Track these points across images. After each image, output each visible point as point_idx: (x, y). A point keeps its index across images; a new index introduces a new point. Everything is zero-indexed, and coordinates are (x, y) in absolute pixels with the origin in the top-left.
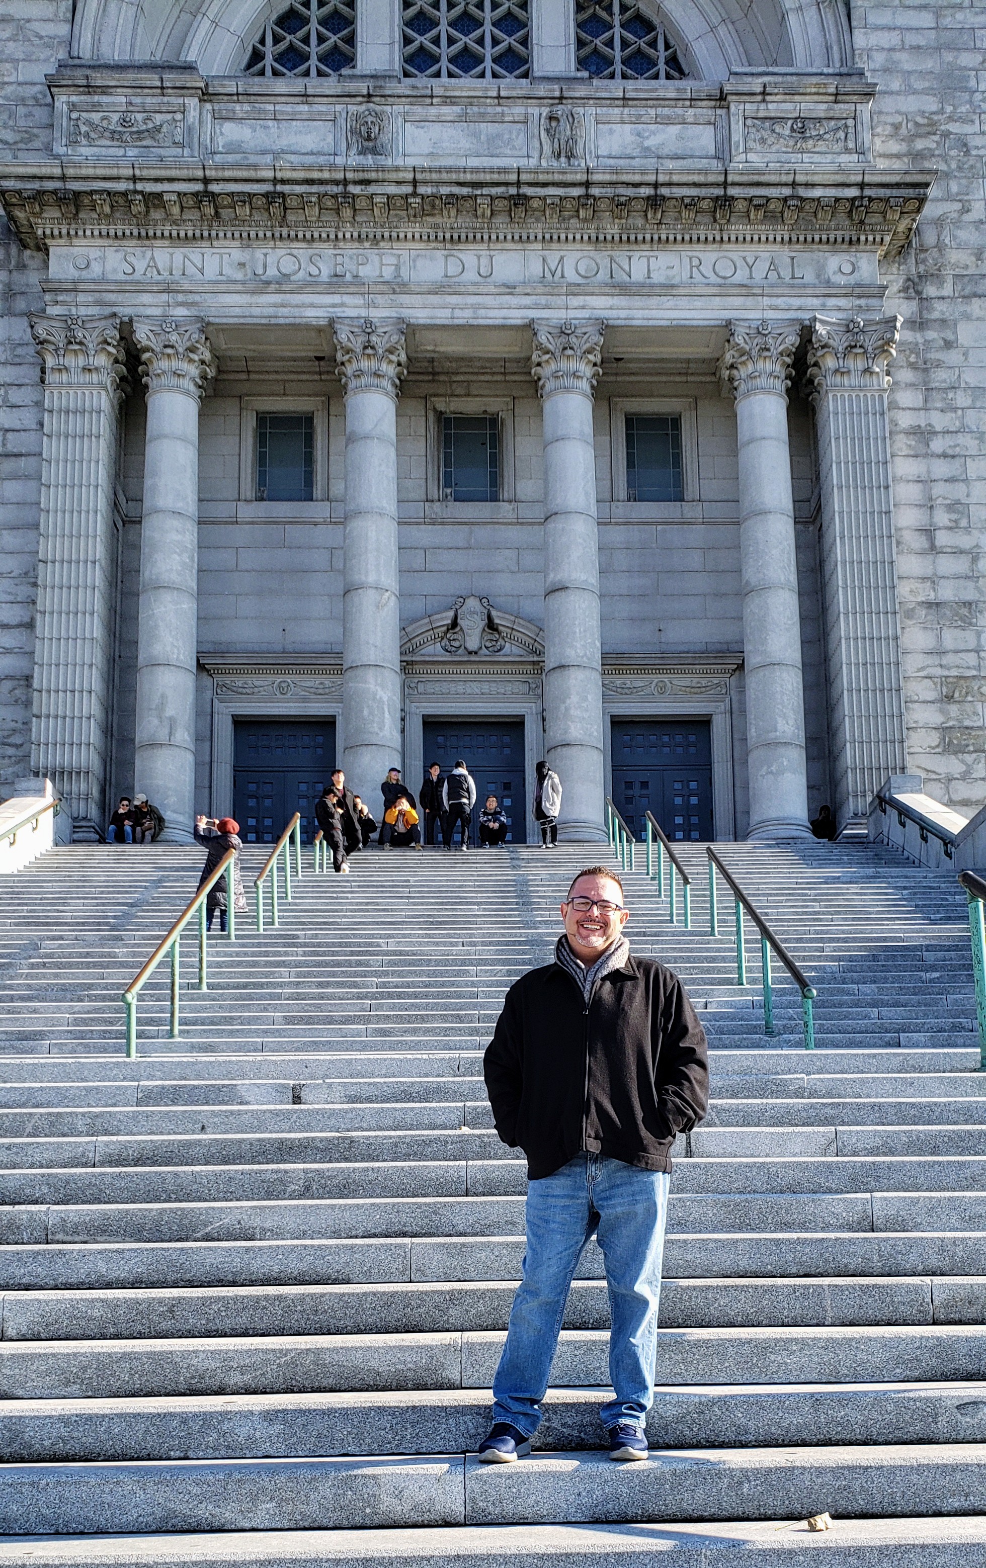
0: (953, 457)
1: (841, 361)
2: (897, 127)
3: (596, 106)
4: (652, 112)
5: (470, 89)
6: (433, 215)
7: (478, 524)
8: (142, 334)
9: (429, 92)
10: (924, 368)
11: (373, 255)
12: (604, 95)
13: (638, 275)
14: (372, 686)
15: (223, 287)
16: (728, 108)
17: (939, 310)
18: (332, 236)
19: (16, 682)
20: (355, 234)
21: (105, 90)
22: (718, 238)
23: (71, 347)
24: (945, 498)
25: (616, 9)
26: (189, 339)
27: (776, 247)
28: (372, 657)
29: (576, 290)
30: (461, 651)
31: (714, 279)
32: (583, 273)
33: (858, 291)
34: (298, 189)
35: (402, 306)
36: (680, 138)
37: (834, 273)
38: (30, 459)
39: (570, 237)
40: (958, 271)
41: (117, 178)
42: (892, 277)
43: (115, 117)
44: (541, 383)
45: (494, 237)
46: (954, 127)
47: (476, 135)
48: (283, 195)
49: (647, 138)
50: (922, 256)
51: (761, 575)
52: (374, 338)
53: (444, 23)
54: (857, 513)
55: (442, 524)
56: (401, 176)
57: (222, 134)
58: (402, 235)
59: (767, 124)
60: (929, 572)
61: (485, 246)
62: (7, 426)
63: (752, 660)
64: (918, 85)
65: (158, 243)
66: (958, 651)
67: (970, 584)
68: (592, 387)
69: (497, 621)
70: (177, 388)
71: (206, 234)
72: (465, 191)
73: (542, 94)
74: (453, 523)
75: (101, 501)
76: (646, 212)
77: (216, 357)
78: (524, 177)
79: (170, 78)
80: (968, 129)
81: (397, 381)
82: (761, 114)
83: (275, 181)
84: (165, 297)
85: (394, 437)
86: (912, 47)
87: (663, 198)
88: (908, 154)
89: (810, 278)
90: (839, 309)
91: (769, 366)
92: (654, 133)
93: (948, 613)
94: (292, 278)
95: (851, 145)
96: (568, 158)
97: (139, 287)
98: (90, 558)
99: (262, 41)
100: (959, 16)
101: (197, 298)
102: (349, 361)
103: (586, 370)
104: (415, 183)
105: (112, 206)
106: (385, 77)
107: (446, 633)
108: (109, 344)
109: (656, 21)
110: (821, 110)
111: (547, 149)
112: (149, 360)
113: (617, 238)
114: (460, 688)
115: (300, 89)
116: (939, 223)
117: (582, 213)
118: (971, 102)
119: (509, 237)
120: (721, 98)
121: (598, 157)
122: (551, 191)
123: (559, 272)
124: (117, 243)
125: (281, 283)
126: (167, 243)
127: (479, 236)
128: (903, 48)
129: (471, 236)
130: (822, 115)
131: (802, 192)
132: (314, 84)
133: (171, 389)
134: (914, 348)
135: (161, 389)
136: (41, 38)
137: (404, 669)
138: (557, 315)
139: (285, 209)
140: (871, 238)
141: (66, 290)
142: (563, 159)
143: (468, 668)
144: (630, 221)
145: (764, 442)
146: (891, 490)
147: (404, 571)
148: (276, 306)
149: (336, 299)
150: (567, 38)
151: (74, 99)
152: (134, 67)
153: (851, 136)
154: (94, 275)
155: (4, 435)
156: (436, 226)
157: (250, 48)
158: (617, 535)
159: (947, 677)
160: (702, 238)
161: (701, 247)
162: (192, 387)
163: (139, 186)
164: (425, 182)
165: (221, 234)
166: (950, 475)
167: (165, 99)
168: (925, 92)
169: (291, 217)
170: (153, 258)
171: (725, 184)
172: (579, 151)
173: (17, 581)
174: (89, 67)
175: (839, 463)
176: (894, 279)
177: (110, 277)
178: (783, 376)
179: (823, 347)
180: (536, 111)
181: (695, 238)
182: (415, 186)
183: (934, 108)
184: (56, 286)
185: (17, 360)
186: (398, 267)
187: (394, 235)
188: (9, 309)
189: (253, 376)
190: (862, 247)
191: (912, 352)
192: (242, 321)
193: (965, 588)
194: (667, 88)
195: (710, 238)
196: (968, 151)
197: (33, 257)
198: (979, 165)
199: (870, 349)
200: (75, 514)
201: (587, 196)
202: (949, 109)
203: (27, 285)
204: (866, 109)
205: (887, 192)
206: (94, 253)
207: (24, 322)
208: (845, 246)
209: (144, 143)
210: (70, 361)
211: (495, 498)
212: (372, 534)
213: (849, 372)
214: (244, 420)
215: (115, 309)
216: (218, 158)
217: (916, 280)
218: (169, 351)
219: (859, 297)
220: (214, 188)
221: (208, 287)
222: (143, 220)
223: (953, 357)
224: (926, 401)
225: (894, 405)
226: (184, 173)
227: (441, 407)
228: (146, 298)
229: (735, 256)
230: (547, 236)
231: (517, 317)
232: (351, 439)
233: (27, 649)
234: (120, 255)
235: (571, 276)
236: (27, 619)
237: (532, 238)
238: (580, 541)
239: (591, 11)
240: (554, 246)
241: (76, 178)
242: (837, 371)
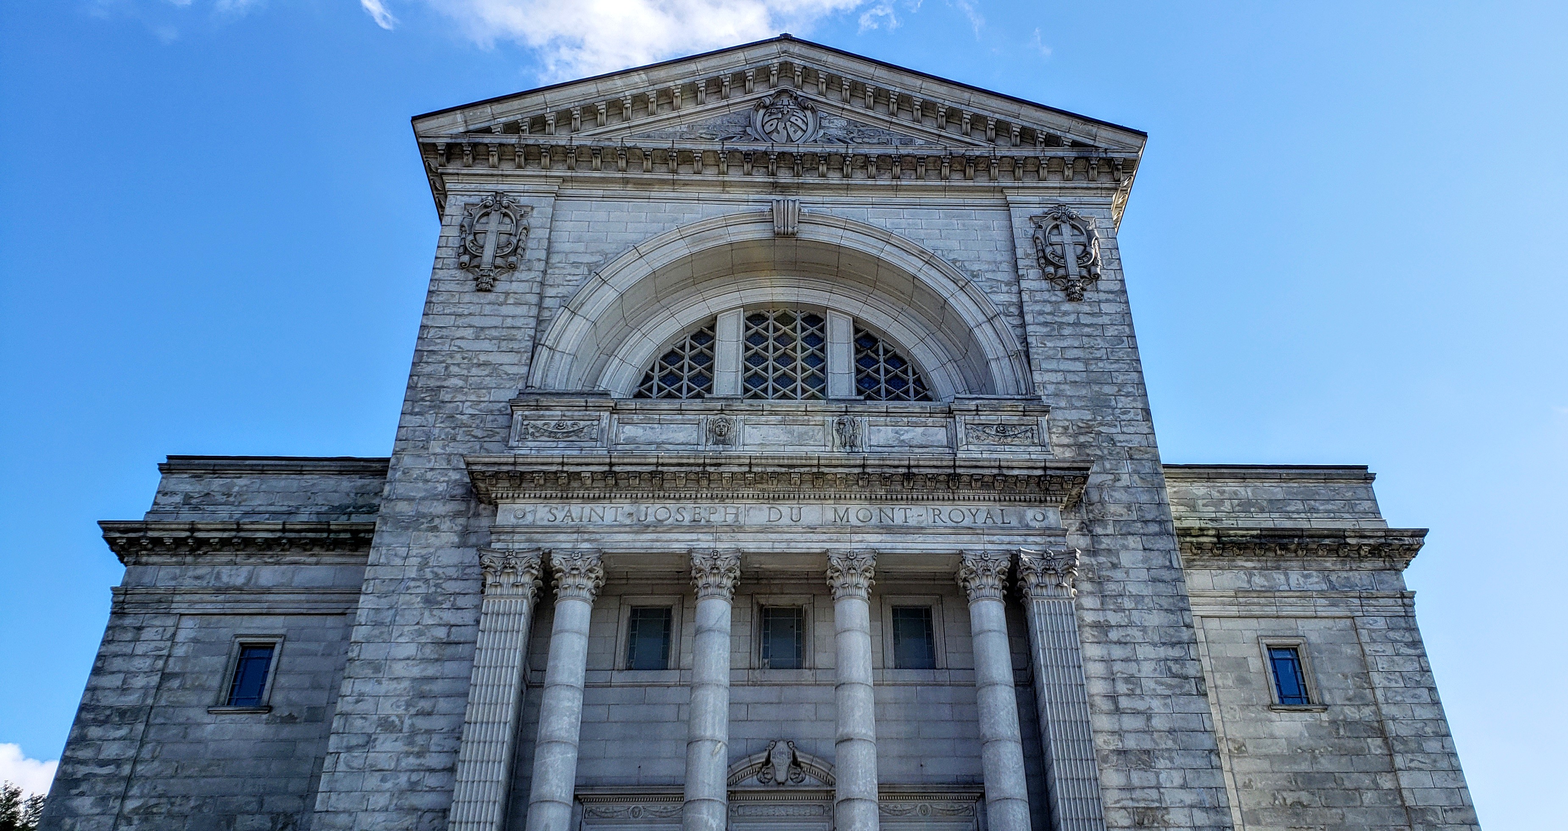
0: (1126, 643)
1: (1040, 578)
2: (1066, 428)
3: (869, 416)
4: (905, 420)
5: (787, 407)
6: (762, 483)
7: (787, 685)
8: (557, 561)
9: (761, 408)
10: (1099, 582)
11: (720, 507)
12: (874, 410)
13: (899, 519)
14: (705, 816)
15: (616, 529)
16: (954, 418)
17: (1106, 543)
18: (693, 496)
19: (435, 814)
20: (709, 495)
21: (548, 408)
22: (951, 498)
23: (506, 571)
24: (1122, 673)
25: (881, 352)
26: (590, 563)
27: (990, 503)
28: (706, 794)
29: (857, 530)
30: (772, 782)
31: (950, 523)
32: (861, 518)
33: (1048, 532)
34: (672, 469)
35: (739, 541)
36: (924, 434)
37: (1031, 520)
38: (466, 646)
39: (853, 496)
40: (1116, 518)
41: (552, 464)
42: (1071, 521)
43: (553, 423)
44: (833, 591)
45: (802, 496)
46: (1103, 429)
47: (791, 433)
48: (662, 473)
49: (903, 434)
50: (1091, 508)
51: (994, 731)
52: (719, 562)
53: (771, 359)
54: (1060, 685)
55: (761, 685)
56: (742, 461)
57: (623, 432)
58: (740, 495)
59: (980, 428)
60: (1116, 727)
61: (796, 502)
62: (452, 623)
63: (991, 795)
64: (1078, 404)
65: (574, 501)
66: (1143, 788)
67: (1147, 737)
68: (868, 593)
69: (799, 759)
70: (577, 597)
71: (607, 495)
72: (783, 470)
73: (833, 409)
74: (770, 685)
75: (515, 678)
76: (903, 481)
77: (606, 572)
78: (822, 462)
79: (592, 401)
80: (1113, 430)
81: (733, 590)
82: (976, 422)
83: (657, 465)
84: (575, 536)
85: (729, 628)
86: (1071, 382)
87: (914, 474)
88: (1075, 445)
89: (1014, 523)
90: (1036, 544)
91: (990, 581)
92: (907, 432)
93: (1133, 758)
94: (665, 523)
95: (1036, 441)
96: (851, 446)
97: (557, 529)
98: (503, 720)
99: (652, 369)
100: (1100, 364)
101: (598, 536)
102: (700, 577)
103: (864, 582)
104: (750, 465)
105: (545, 480)
106: (732, 399)
107: (761, 768)
108: (533, 568)
109: (907, 359)
110: (1015, 420)
111: (837, 442)
112: (560, 577)
113: (884, 497)
114: (771, 811)
115: (677, 406)
116: (1100, 487)
117: (860, 483)
118: (1113, 415)
119: (812, 496)
120: (950, 413)
121: (870, 446)
122: (840, 470)
123: (845, 519)
124: (546, 501)
125: (658, 526)
126: (580, 501)
127: (792, 496)
128: (1066, 383)
129: (786, 496)
130: (1015, 423)
131: (1005, 472)
132: (687, 404)
133: (573, 597)
134: (1089, 568)
135: (566, 597)
136: (508, 375)
137: (728, 797)
138: (844, 547)
139: (663, 480)
140: (1054, 499)
141: (507, 532)
142: (848, 447)
143: (778, 795)
144: (892, 487)
145: (990, 634)
146: (1083, 669)
147: (733, 721)
148: (653, 541)
149: (694, 536)
150: (850, 368)
151: (526, 413)
152: (569, 394)
153: (1036, 435)
154: (527, 523)
155: (450, 629)
156: (763, 490)
157: (644, 373)
158: (888, 694)
159: (1137, 808)
160: (941, 497)
161: (940, 503)
162: (588, 596)
163: (565, 469)
164: (757, 465)
165: (618, 496)
166: (1124, 657)
167: (588, 413)
168: (1082, 408)
169: (667, 485)
170: (569, 511)
171: (954, 467)
172: (858, 442)
173: (446, 736)
174: (539, 394)
175: (1044, 649)
176: (1072, 523)
177: (539, 523)
178: (1001, 587)
179: (1027, 569)
180: (830, 419)
181: (936, 497)
182: (750, 467)
183: (1089, 417)
184: (501, 530)
185: (466, 577)
186: (737, 515)
187: (735, 495)
188: (465, 542)
189: (631, 582)
190: (1048, 504)
191: (1089, 571)
192: (628, 551)
193: (1144, 740)
194: (915, 406)
195: (946, 498)
196: (1114, 443)
197: (485, 509)
198: (1122, 452)
199: (1059, 570)
200: (495, 687)
201: (864, 473)
202: (1099, 418)
203: (479, 527)
204: (1044, 420)
205: (1062, 473)
206: (529, 508)
207: (473, 551)
208: (1037, 504)
209: (570, 439)
210: (504, 579)
211: (799, 667)
212: (711, 700)
213: (1046, 586)
214: (622, 610)
215: (540, 545)
216: (619, 447)
217: (1088, 523)
218: (575, 572)
219: (1049, 536)
220: (616, 469)
221: (606, 529)
222: (567, 487)
223: (1119, 574)
224: (1102, 604)
225: (1079, 607)
226: (597, 460)
227: (763, 601)
228: (562, 537)
229: (963, 509)
230: (837, 496)
231: (817, 548)
232: (698, 631)
233: (446, 788)
234: (547, 509)
235: (853, 521)
236: (449, 765)
237: (827, 497)
238: (861, 704)
239: (865, 353)
240: (842, 502)
241: (524, 464)
242: (1037, 585)
